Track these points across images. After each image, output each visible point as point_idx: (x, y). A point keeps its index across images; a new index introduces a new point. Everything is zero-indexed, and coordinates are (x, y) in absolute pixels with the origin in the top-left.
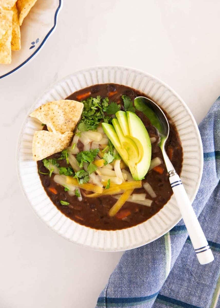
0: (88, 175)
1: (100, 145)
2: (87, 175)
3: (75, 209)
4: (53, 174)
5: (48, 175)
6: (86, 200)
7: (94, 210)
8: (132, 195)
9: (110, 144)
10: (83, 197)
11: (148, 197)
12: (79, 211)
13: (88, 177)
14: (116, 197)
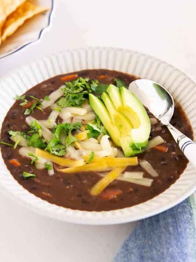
0: (65, 149)
1: (83, 120)
2: (63, 149)
3: (43, 183)
4: (19, 147)
5: (13, 147)
6: (59, 175)
7: (69, 186)
8: (123, 173)
9: (97, 120)
10: (55, 171)
11: (147, 175)
12: (49, 187)
13: (64, 150)
14: (102, 175)
